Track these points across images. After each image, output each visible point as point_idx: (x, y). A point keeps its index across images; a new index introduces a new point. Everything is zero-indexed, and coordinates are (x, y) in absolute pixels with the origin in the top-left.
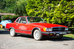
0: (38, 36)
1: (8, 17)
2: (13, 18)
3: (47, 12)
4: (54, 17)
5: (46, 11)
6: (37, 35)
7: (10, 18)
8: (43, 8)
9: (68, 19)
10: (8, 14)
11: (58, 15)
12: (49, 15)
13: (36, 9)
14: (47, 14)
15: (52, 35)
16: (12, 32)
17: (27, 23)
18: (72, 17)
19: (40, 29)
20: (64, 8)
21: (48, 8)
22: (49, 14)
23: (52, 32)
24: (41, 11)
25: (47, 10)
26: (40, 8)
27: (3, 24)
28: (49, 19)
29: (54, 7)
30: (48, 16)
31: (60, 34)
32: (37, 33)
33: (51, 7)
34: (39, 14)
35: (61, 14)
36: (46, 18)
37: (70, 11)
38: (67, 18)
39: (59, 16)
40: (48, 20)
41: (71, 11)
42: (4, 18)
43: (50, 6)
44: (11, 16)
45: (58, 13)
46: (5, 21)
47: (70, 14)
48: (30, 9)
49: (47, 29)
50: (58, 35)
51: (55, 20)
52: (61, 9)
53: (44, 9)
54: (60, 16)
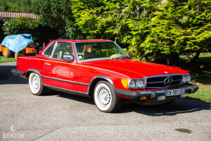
0: (106, 100)
1: (22, 24)
2: (37, 26)
3: (130, 21)
4: (152, 36)
5: (129, 17)
6: (103, 97)
7: (29, 26)
8: (121, 8)
9: (190, 44)
10: (24, 15)
11: (161, 32)
12: (137, 30)
13: (99, 9)
14: (130, 26)
15: (145, 98)
16: (34, 82)
17: (75, 62)
18: (200, 38)
19: (111, 82)
20: (180, 13)
21: (134, 9)
22: (137, 28)
23: (146, 89)
24: (116, 16)
25: (130, 14)
26: (111, 7)
27: (9, 44)
28: (137, 41)
29: (151, 7)
30: (134, 33)
31: (168, 94)
32: (104, 92)
33: (144, 5)
34: (109, 24)
35: (170, 29)
36: (129, 37)
37: (195, 21)
38: (187, 40)
39: (164, 36)
40: (133, 42)
41: (198, 19)
42: (11, 26)
43: (139, 4)
44: (31, 20)
45: (163, 25)
46: (14, 36)
47: (197, 29)
48: (83, 9)
49: (131, 84)
50: (163, 98)
51: (154, 44)
52: (170, 15)
53: (123, 11)
54: (167, 35)
